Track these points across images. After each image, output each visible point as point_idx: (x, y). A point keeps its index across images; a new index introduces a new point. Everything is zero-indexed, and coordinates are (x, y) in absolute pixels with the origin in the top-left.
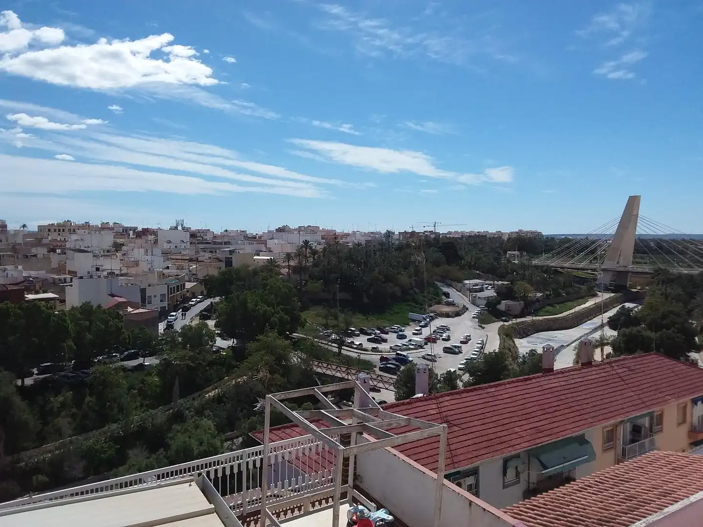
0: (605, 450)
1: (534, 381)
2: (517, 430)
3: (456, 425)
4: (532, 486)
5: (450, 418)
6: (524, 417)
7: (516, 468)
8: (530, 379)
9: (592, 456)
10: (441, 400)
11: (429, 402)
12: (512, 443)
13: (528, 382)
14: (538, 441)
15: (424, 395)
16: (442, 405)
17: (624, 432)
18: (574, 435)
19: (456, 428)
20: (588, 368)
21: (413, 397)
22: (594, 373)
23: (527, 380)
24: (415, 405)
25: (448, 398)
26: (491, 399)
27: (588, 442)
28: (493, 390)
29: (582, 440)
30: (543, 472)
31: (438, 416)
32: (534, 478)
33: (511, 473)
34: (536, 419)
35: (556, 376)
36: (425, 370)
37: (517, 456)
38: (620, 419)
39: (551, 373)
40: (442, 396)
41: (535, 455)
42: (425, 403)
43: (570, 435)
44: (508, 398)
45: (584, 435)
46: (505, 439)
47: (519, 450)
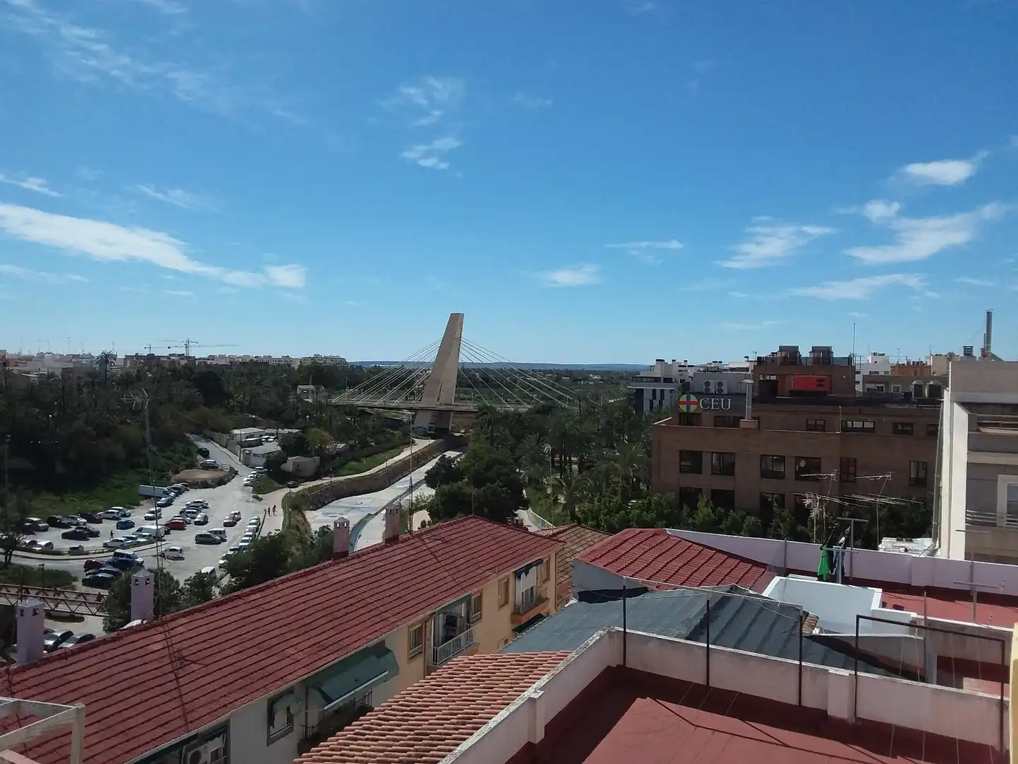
0: (411, 658)
1: (319, 573)
2: (291, 651)
3: (194, 662)
4: (310, 733)
5: (184, 653)
6: (303, 630)
7: (288, 709)
8: (314, 572)
9: (394, 669)
10: (172, 625)
11: (152, 631)
12: (281, 674)
13: (310, 577)
14: (319, 663)
15: (142, 622)
16: (173, 633)
17: (435, 629)
18: (370, 644)
19: (194, 667)
20: (392, 546)
21: (125, 627)
22: (398, 551)
23: (306, 574)
24: (126, 640)
25: (184, 620)
26: (254, 611)
27: (389, 651)
28: (258, 595)
29: (381, 650)
30: (326, 708)
31: (166, 652)
32: (313, 720)
33: (280, 719)
34: (319, 630)
35: (350, 563)
36: (148, 579)
37: (290, 691)
38: (430, 612)
39: (343, 559)
40: (173, 620)
41: (313, 685)
42: (144, 634)
43: (365, 646)
44: (279, 605)
45: (383, 642)
46: (270, 669)
47: (293, 681)
